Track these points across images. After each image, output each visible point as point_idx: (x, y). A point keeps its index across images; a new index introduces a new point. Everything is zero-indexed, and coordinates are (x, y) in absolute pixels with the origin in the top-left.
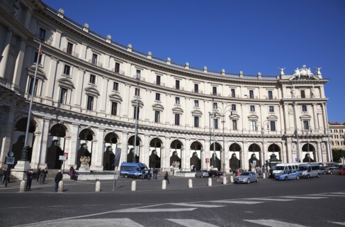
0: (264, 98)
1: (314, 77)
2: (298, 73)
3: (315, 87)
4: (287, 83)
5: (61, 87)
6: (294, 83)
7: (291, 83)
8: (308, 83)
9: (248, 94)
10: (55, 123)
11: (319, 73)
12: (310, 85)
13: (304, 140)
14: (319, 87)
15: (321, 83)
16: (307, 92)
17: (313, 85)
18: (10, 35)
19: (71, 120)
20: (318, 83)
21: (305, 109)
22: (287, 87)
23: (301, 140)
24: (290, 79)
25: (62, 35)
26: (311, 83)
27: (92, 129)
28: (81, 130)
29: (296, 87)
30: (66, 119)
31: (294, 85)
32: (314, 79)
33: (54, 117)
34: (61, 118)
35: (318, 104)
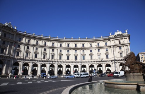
0: (104, 46)
1: (123, 34)
2: (116, 34)
3: (125, 38)
4: (112, 39)
5: (26, 53)
6: (115, 38)
7: (113, 38)
8: (121, 37)
9: (97, 45)
10: (25, 63)
11: (126, 32)
12: (122, 38)
13: (120, 61)
14: (126, 38)
15: (127, 36)
16: (121, 41)
17: (123, 38)
18: (9, 43)
19: (30, 61)
20: (125, 36)
21: (120, 48)
22: (112, 40)
23: (118, 62)
24: (113, 37)
25: (26, 38)
26: (122, 37)
27: (37, 63)
28: (33, 64)
29: (116, 40)
30: (28, 61)
31: (115, 39)
32: (123, 35)
33: (24, 61)
34: (26, 61)
35: (126, 46)
